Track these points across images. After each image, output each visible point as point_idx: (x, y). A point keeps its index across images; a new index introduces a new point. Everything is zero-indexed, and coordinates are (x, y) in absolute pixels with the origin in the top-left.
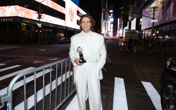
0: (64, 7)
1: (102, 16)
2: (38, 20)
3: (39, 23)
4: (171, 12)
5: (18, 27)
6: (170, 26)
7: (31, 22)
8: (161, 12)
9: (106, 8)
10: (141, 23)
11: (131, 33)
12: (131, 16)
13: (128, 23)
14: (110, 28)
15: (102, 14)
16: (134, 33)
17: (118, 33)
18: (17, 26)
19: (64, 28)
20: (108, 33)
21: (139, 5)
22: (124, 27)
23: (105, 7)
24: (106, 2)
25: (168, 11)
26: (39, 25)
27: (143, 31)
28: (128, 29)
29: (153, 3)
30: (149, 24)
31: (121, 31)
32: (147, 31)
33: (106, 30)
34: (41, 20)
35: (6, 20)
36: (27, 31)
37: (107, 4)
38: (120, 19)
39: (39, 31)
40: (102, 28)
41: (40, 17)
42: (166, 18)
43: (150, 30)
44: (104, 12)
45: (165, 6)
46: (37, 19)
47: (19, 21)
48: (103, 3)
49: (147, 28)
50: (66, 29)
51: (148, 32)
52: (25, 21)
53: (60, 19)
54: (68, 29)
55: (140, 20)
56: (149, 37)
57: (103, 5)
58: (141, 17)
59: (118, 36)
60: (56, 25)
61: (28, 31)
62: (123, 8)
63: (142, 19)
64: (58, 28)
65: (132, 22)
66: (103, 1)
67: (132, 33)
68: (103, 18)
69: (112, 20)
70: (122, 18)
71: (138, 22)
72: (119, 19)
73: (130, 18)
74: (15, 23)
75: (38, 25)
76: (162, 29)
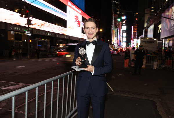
1: (113, 23)
2: (27, 26)
5: (3, 36)
7: (21, 29)
10: (160, 30)
11: (147, 42)
12: (147, 22)
13: (144, 30)
14: (123, 37)
15: (113, 22)
16: (152, 42)
17: (132, 43)
18: (2, 34)
19: (66, 37)
20: (120, 44)
21: (156, 10)
22: (139, 36)
23: (116, 13)
24: (117, 7)
26: (28, 33)
27: (162, 41)
28: (144, 37)
30: (171, 31)
31: (135, 40)
32: (168, 39)
33: (117, 39)
34: (31, 26)
36: (15, 41)
37: (118, 9)
38: (134, 26)
40: (113, 37)
41: (29, 22)
43: (171, 39)
44: (115, 19)
46: (26, 24)
47: (4, 28)
48: (114, 8)
49: (168, 36)
50: (68, 39)
51: (169, 41)
53: (60, 26)
54: (71, 39)
55: (159, 26)
56: (171, 47)
57: (114, 11)
58: (160, 23)
59: (132, 47)
60: (56, 34)
61: (17, 41)
62: (137, 13)
63: (161, 25)
64: (57, 38)
65: (148, 29)
66: (114, 6)
67: (150, 42)
68: (114, 25)
69: (124, 28)
70: (136, 25)
71: (156, 29)
72: (132, 27)
73: (145, 25)
75: (26, 32)
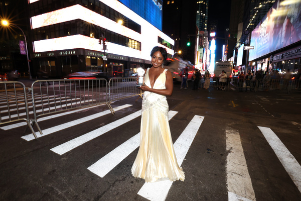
0: (139, 32)
2: (103, 51)
3: (105, 55)
4: (284, 33)
5: (82, 61)
6: (283, 55)
7: (97, 54)
8: (273, 34)
9: (204, 30)
12: (240, 40)
13: (234, 51)
19: (140, 61)
22: (229, 58)
23: (202, 29)
24: (204, 22)
25: (280, 32)
26: (105, 58)
29: (264, 20)
34: (106, 51)
35: (68, 53)
36: (92, 66)
37: (206, 23)
38: (226, 45)
39: (104, 65)
41: (105, 48)
42: (277, 42)
44: (201, 37)
45: (277, 26)
47: (82, 54)
48: (200, 22)
50: (143, 63)
52: (90, 53)
54: (145, 63)
57: (199, 27)
60: (129, 58)
64: (131, 62)
65: (239, 49)
66: (200, 20)
68: (199, 45)
72: (224, 46)
73: (238, 44)
74: (78, 56)
75: (103, 57)
76: (272, 60)
